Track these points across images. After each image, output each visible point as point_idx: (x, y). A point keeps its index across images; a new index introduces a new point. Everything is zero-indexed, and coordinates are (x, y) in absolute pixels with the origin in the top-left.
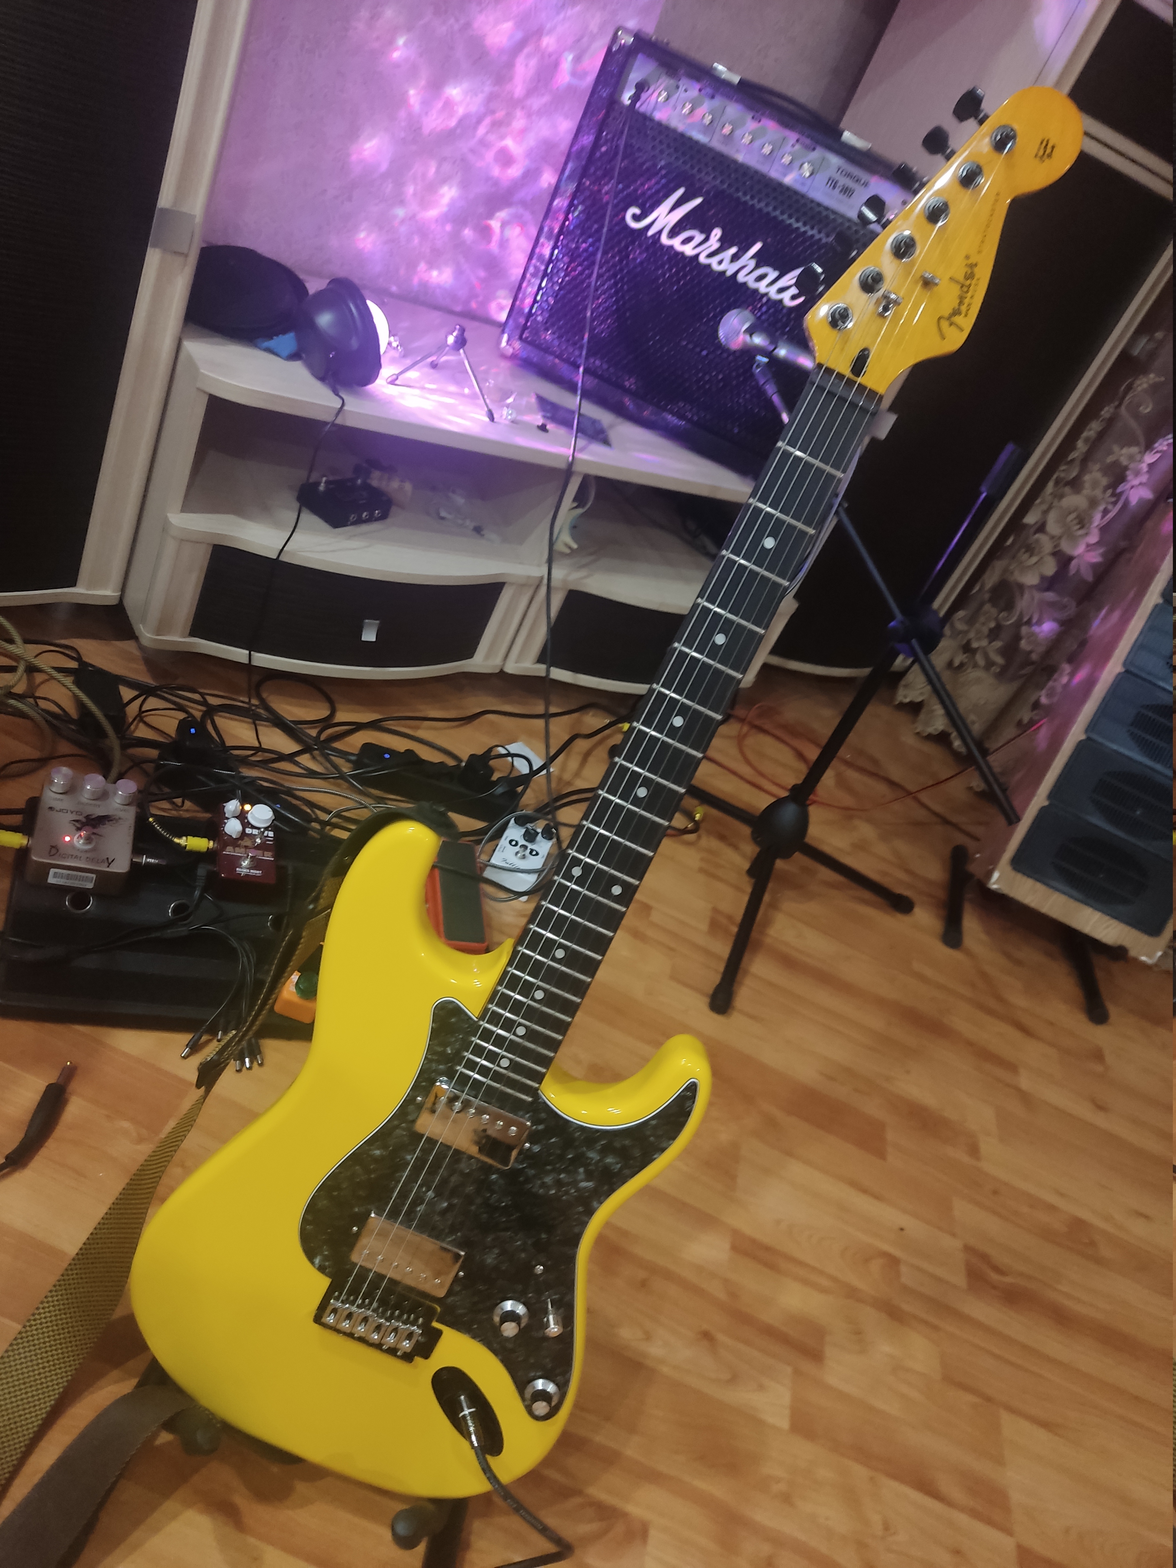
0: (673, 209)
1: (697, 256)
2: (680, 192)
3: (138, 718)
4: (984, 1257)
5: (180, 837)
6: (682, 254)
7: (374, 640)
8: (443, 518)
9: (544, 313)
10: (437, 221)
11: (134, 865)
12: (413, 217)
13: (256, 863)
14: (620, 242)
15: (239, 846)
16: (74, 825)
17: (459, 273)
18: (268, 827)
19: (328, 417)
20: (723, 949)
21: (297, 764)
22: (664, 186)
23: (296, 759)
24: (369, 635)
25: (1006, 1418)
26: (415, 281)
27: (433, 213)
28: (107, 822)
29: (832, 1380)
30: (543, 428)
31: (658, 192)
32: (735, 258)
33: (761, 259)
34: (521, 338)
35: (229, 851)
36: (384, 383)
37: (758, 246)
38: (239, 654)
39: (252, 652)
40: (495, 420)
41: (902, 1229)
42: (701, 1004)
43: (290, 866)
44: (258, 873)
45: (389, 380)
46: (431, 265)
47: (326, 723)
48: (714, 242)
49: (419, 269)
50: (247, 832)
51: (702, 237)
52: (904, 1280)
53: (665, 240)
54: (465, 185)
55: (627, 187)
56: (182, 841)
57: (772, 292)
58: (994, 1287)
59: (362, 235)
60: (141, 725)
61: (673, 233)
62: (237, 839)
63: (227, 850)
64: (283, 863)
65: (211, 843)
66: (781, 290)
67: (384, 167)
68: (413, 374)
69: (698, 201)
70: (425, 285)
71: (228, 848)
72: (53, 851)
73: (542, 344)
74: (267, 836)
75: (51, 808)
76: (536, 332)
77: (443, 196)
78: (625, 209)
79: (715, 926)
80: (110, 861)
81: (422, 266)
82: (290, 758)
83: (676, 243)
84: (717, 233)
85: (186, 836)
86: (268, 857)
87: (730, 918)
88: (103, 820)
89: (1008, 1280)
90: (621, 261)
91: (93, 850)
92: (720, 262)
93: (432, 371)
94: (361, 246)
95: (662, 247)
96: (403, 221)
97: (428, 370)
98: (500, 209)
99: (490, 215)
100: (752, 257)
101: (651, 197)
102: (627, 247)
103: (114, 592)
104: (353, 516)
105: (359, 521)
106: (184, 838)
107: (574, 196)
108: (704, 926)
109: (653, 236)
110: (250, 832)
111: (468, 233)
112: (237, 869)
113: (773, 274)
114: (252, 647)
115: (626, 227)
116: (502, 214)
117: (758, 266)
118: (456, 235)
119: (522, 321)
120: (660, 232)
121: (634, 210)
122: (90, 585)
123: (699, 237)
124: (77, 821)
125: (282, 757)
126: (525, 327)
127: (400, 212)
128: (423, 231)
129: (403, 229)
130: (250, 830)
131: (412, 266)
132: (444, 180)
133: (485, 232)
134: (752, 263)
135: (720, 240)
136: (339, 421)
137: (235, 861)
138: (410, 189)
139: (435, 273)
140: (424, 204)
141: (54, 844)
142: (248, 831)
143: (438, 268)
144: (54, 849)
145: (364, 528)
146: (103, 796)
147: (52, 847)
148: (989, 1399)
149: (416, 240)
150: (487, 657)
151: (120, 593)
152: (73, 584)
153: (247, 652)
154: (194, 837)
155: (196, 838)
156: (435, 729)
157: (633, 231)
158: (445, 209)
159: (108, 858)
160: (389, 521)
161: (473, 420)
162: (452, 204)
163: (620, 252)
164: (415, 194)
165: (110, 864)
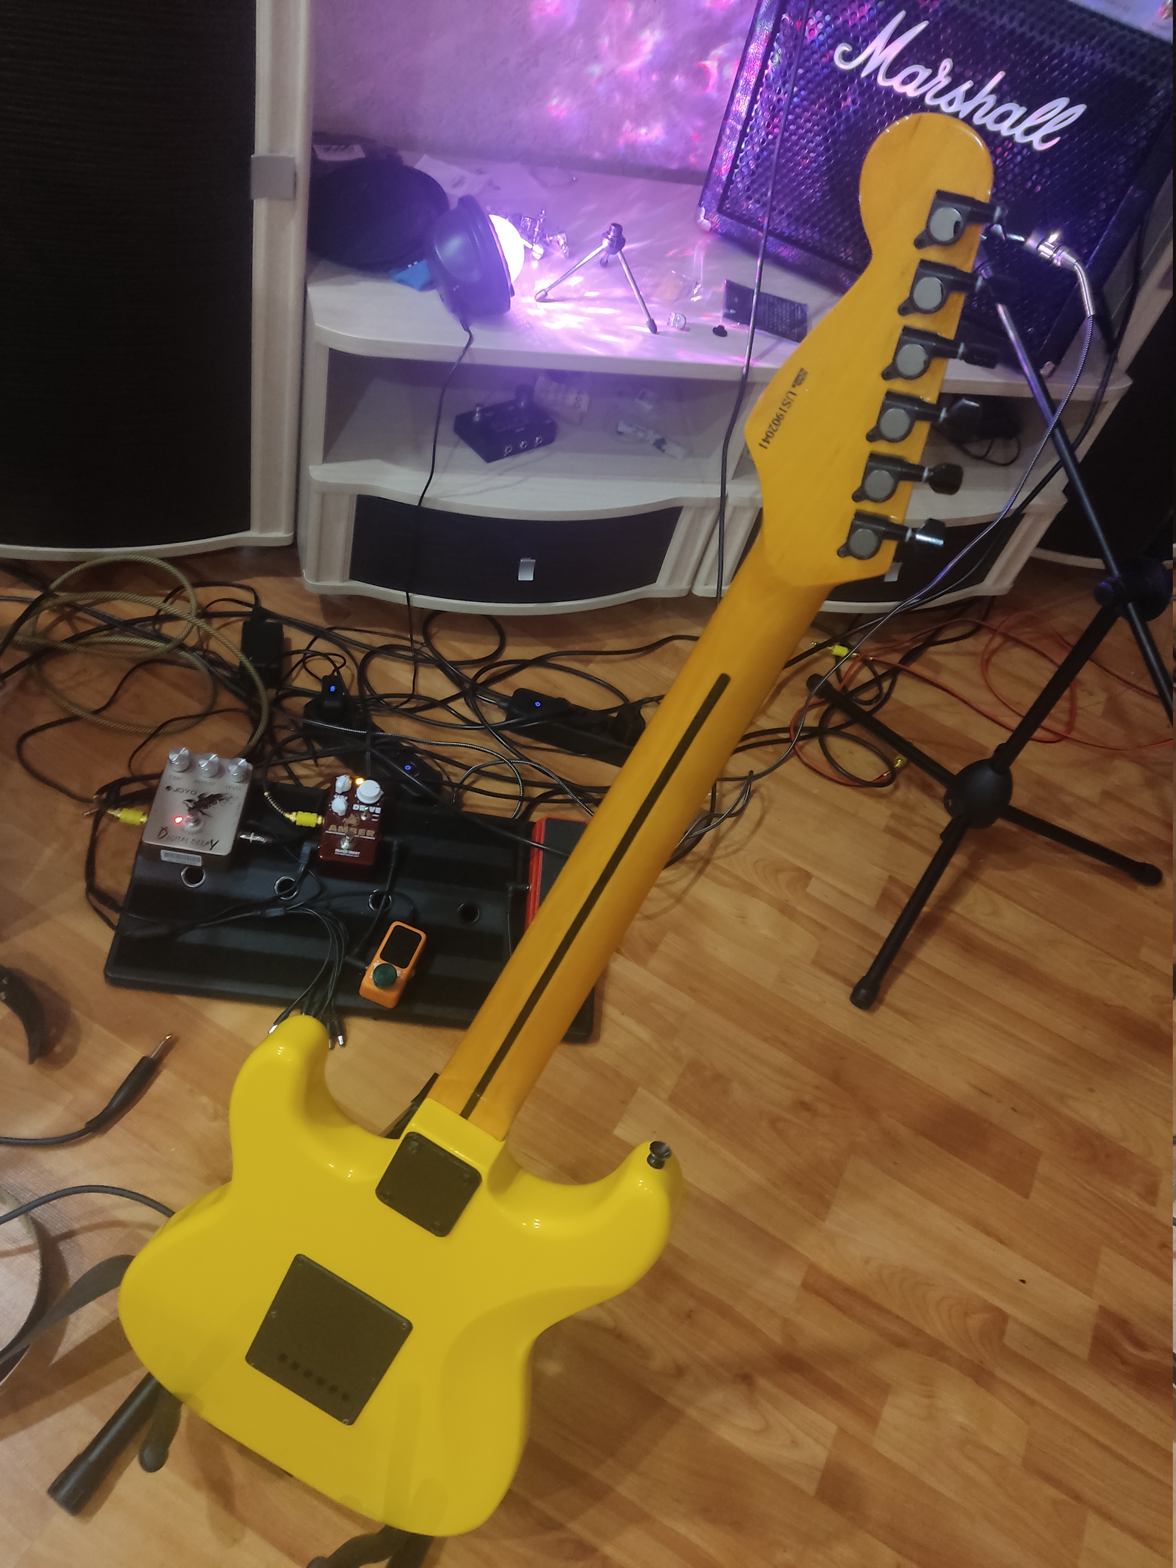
0: (890, 41)
1: (923, 96)
2: (900, 16)
3: (301, 664)
4: (1123, 1324)
5: (290, 812)
6: (904, 95)
7: (531, 579)
8: (620, 433)
9: (745, 180)
10: (640, 71)
11: (238, 844)
12: (612, 72)
13: (357, 844)
14: (828, 89)
15: (343, 825)
16: (187, 805)
17: (671, 127)
18: (377, 802)
19: (453, 358)
20: (885, 927)
21: (449, 709)
22: (880, 12)
23: (449, 705)
24: (526, 576)
25: (1093, 1520)
26: (621, 142)
27: (634, 65)
28: (218, 802)
29: (883, 1448)
30: (720, 332)
31: (872, 21)
32: (970, 95)
33: (1002, 94)
34: (720, 210)
35: (332, 830)
36: (531, 300)
37: (1000, 76)
38: (398, 596)
39: (410, 594)
40: (658, 331)
41: (1023, 1281)
42: (842, 994)
43: (395, 842)
44: (356, 854)
45: (538, 296)
46: (638, 122)
47: (489, 661)
48: (943, 79)
49: (624, 129)
50: (354, 808)
51: (929, 72)
52: (1007, 1341)
53: (882, 81)
54: (669, 25)
55: (835, 18)
56: (292, 817)
57: (1018, 134)
58: (1124, 1362)
59: (554, 102)
60: (304, 670)
61: (891, 73)
62: (343, 817)
63: (330, 829)
64: (388, 839)
65: (320, 818)
66: (1029, 131)
67: (571, 20)
68: (575, 281)
69: (922, 26)
70: (632, 146)
71: (332, 826)
72: (164, 833)
73: (744, 215)
74: (374, 813)
75: (168, 788)
76: (736, 202)
77: (645, 42)
78: (833, 47)
79: (885, 898)
80: (213, 844)
81: (627, 125)
82: (444, 704)
83: (895, 84)
84: (947, 65)
85: (297, 811)
86: (370, 835)
87: (905, 888)
88: (215, 798)
89: (1148, 1356)
90: (830, 112)
91: (200, 832)
92: (951, 103)
93: (602, 271)
94: (555, 113)
95: (879, 89)
96: (600, 79)
97: (597, 271)
98: (715, 46)
99: (704, 53)
100: (992, 92)
101: (864, 28)
102: (837, 94)
103: (285, 533)
104: (507, 448)
105: (516, 451)
106: (294, 814)
107: (772, 38)
108: (870, 900)
109: (869, 76)
110: (357, 809)
111: (678, 80)
112: (336, 850)
113: (1018, 111)
114: (408, 589)
115: (835, 69)
116: (719, 52)
117: (999, 103)
118: (664, 84)
119: (719, 190)
120: (876, 71)
121: (844, 47)
122: (263, 528)
123: (924, 73)
124: (189, 801)
125: (432, 704)
126: (724, 197)
127: (596, 69)
128: (624, 85)
129: (601, 88)
130: (357, 806)
131: (615, 127)
132: (643, 23)
133: (700, 75)
134: (991, 100)
135: (951, 73)
136: (466, 360)
137: (336, 841)
138: (605, 41)
139: (643, 131)
140: (624, 55)
141: (164, 827)
142: (356, 807)
143: (647, 124)
144: (164, 832)
145: (523, 458)
146: (219, 772)
147: (163, 829)
148: (1077, 1497)
149: (618, 97)
150: (671, 580)
151: (293, 533)
152: (248, 528)
153: (405, 594)
154: (304, 812)
155: (306, 813)
156: (608, 662)
157: (843, 74)
158: (650, 57)
159: (212, 841)
160: (555, 444)
161: (629, 335)
162: (657, 48)
163: (829, 101)
164: (611, 46)
165: (213, 846)
